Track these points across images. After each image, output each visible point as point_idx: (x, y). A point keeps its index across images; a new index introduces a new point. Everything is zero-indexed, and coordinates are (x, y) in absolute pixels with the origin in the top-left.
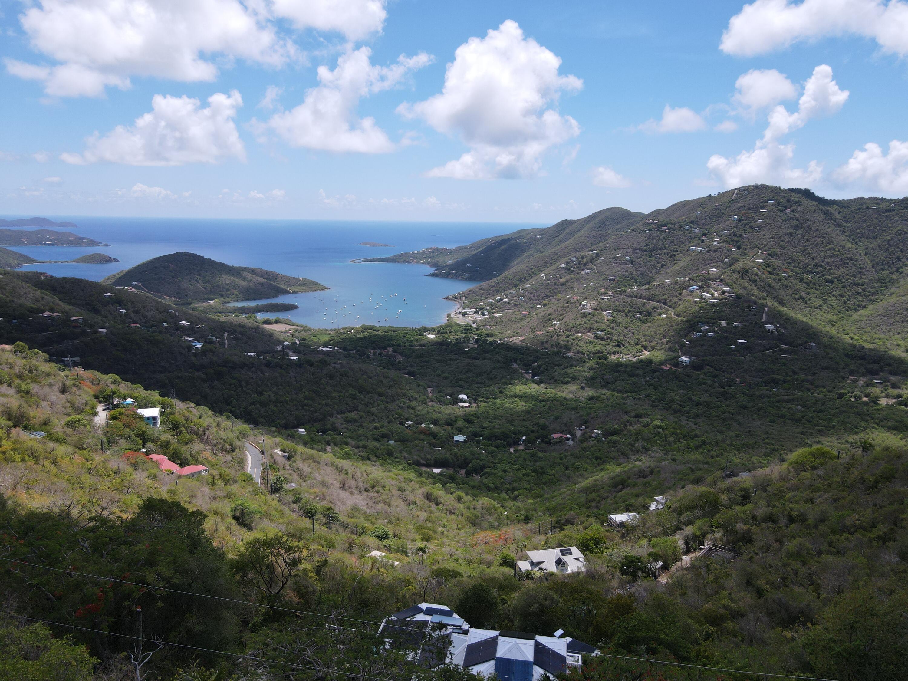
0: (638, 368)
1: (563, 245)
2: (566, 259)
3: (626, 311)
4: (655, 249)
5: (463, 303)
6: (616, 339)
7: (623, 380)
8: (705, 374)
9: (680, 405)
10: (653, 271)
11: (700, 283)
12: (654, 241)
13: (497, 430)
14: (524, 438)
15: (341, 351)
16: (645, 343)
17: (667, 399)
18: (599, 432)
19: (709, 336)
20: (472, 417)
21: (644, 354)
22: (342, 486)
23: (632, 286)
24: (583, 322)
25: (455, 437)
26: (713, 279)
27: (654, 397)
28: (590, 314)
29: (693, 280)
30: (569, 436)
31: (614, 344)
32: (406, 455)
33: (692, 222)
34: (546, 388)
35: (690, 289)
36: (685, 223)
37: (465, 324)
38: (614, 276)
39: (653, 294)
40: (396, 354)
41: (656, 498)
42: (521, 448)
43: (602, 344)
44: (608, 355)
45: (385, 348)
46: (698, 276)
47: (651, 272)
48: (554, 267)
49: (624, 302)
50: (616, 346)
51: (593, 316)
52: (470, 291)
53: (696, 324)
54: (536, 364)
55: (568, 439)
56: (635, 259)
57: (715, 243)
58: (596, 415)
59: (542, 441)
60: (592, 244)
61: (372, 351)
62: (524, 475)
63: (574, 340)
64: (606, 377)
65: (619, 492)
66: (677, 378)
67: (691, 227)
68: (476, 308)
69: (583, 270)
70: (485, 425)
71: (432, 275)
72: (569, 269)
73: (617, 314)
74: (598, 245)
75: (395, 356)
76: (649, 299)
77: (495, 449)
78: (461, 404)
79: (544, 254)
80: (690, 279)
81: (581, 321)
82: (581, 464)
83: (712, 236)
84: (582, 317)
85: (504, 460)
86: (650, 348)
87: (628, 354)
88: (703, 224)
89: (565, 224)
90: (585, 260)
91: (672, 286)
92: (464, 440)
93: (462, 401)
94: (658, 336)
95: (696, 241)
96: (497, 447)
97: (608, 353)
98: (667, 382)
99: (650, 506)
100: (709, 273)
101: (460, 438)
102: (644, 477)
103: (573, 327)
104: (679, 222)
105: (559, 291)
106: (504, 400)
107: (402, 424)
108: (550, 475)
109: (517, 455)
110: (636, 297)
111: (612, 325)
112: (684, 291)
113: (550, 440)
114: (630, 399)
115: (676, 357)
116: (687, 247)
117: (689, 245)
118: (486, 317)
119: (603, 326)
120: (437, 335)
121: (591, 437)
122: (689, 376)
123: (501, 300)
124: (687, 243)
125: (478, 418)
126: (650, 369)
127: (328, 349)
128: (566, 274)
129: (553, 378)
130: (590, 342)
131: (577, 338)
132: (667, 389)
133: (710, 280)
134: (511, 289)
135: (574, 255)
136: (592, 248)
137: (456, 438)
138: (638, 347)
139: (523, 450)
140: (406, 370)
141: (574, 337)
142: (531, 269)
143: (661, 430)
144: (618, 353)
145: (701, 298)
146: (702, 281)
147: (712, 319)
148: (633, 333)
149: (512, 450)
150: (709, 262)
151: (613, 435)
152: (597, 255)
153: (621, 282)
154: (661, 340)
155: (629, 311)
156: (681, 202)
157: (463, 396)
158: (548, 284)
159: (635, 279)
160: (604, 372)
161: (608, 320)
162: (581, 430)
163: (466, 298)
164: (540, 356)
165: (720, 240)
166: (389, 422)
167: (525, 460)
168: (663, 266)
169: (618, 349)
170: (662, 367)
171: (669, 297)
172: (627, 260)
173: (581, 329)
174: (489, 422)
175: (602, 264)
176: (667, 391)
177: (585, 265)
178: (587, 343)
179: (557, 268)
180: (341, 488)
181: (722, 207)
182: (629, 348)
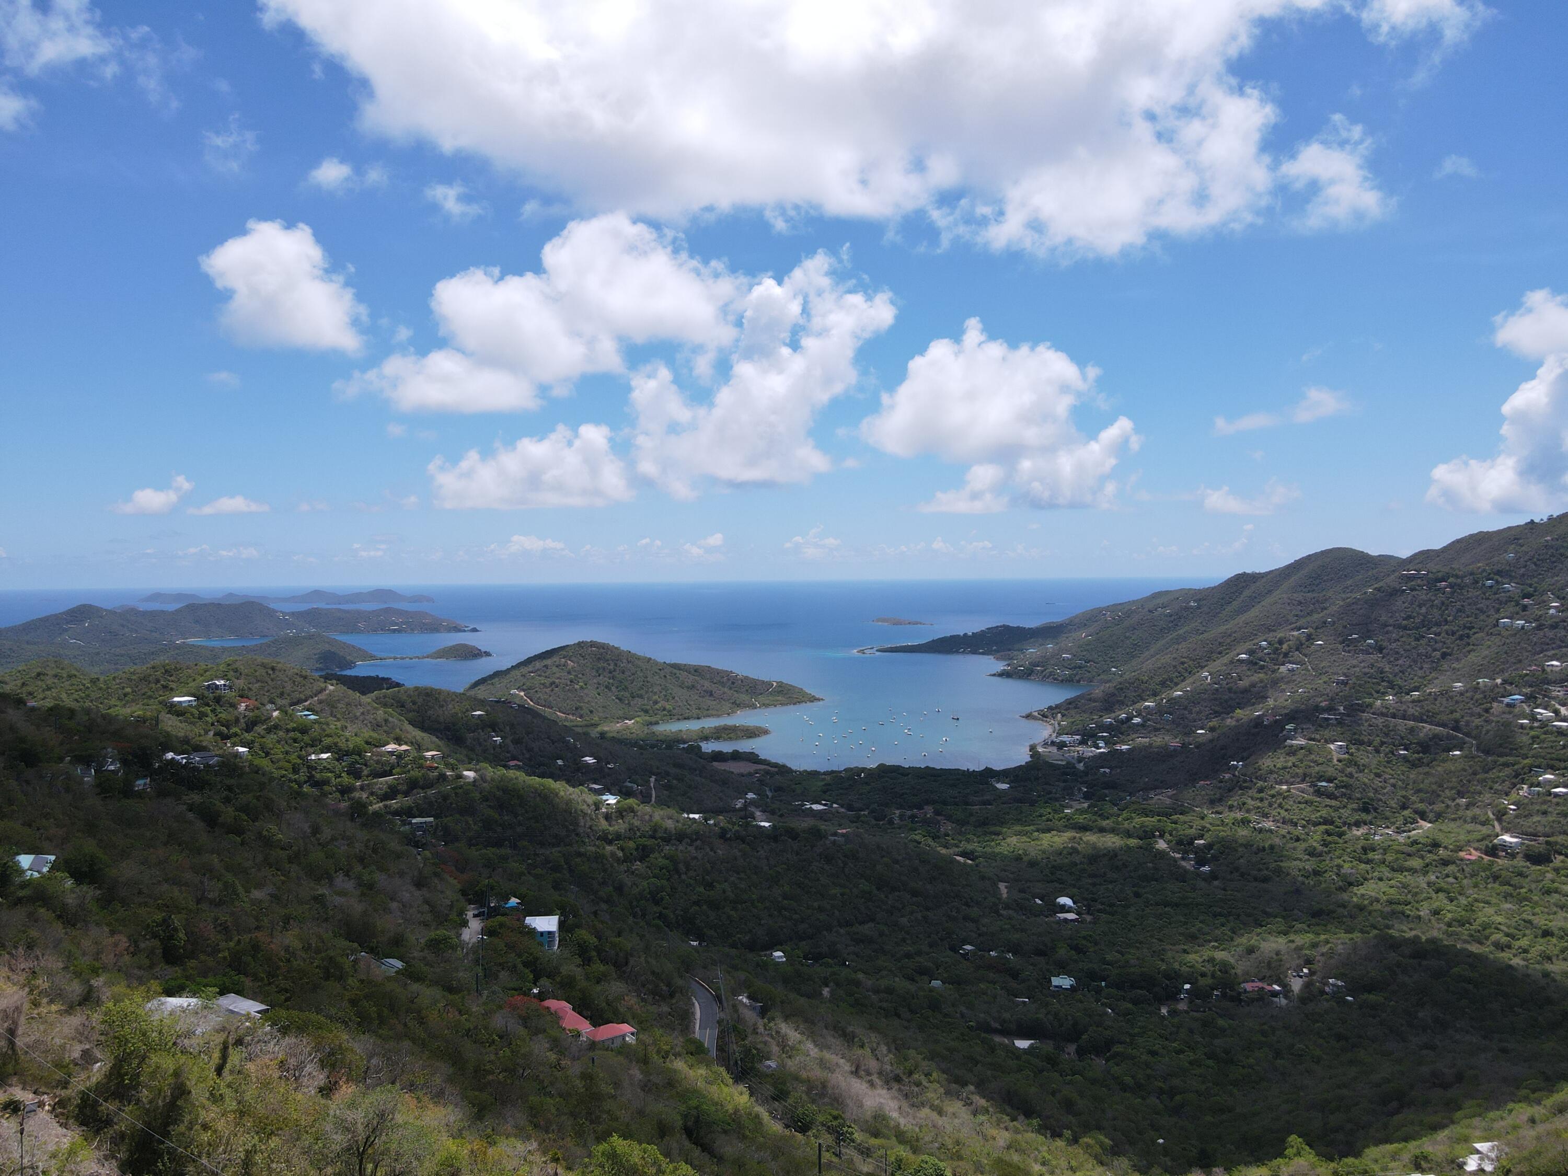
0: (1409, 855)
1: (1241, 619)
2: (1248, 645)
3: (1375, 743)
4: (1426, 624)
5: (1059, 724)
6: (1358, 795)
7: (1381, 879)
8: (1557, 870)
9: (1507, 935)
10: (1425, 666)
11: (1528, 690)
12: (1424, 610)
13: (1132, 970)
14: (1187, 986)
15: (843, 810)
16: (1421, 806)
17: (1478, 921)
18: (1340, 983)
19: (1556, 795)
20: (1084, 942)
21: (1421, 827)
22: (853, 1069)
23: (1384, 694)
24: (1290, 764)
25: (1052, 978)
26: (1555, 682)
27: (1449, 915)
28: (1302, 748)
29: (1511, 684)
30: (1277, 988)
31: (1355, 806)
32: (963, 1009)
33: (1499, 573)
34: (1225, 890)
35: (1507, 700)
36: (1485, 574)
37: (1064, 763)
38: (1345, 675)
39: (1428, 711)
40: (939, 818)
41: (1478, 1146)
42: (1182, 1006)
43: (1331, 807)
44: (1345, 828)
45: (920, 807)
46: (1522, 677)
47: (1421, 668)
48: (1225, 659)
49: (1370, 726)
50: (1359, 810)
51: (1310, 751)
52: (1070, 703)
53: (1526, 770)
54: (1202, 842)
55: (1275, 994)
56: (1385, 644)
57: (1552, 611)
58: (1331, 948)
59: (1224, 995)
60: (1297, 616)
61: (897, 812)
62: (1190, 1063)
63: (1273, 796)
64: (1343, 871)
65: (1392, 1114)
66: (1496, 878)
67: (1497, 582)
68: (1083, 735)
69: (1283, 664)
70: (1109, 957)
71: (1002, 674)
72: (1256, 664)
73: (1358, 750)
74: (1309, 618)
75: (939, 822)
76: (1422, 721)
77: (1130, 1006)
78: (1062, 916)
79: (1205, 635)
80: (1505, 682)
81: (1286, 762)
82: (1307, 1047)
83: (1545, 598)
84: (1288, 754)
85: (1151, 1030)
86: (1431, 815)
87: (1388, 827)
88: (1523, 575)
89: (1241, 582)
90: (1285, 646)
91: (1468, 695)
92: (1071, 986)
93: (1064, 909)
94: (1447, 791)
95: (1511, 608)
96: (1135, 1002)
97: (1345, 824)
98: (1476, 886)
99: (1465, 1163)
100: (1544, 670)
101: (1063, 982)
102: (1445, 1086)
103: (1271, 772)
104: (1472, 574)
105: (1238, 703)
106: (1143, 910)
107: (954, 949)
108: (1243, 1067)
109: (1176, 1020)
110: (1394, 716)
111: (1349, 770)
112: (1495, 705)
113: (1239, 994)
114: (1397, 918)
115: (1489, 836)
116: (1491, 620)
117: (1497, 616)
118: (1102, 750)
119: (1331, 771)
120: (1013, 784)
121: (1323, 992)
122: (1521, 874)
123: (1129, 719)
124: (1492, 612)
125: (1096, 944)
126: (1436, 857)
127: (822, 807)
128: (1249, 673)
129: (1237, 869)
130: (1306, 802)
131: (1279, 793)
132: (1476, 900)
133: (1548, 684)
134: (1146, 700)
135: (1264, 638)
136: (1298, 624)
137: (1056, 981)
138: (1406, 813)
139: (1186, 1012)
140: (958, 847)
141: (1273, 792)
142: (1183, 663)
143: (1471, 987)
144: (1365, 824)
145: (1533, 718)
146: (1530, 686)
147: (1560, 760)
148: (1394, 786)
149: (1164, 1011)
150: (1545, 648)
151: (1369, 992)
152: (1309, 637)
153: (1360, 686)
154: (1454, 800)
155: (1383, 743)
156: (1471, 536)
157: (1065, 901)
158: (1217, 690)
159: (1388, 682)
160: (1340, 861)
161: (1339, 761)
162: (1301, 977)
163: (1063, 716)
164: (1208, 826)
165: (1562, 605)
166: (931, 946)
167: (1191, 1031)
168: (1444, 655)
169: (1364, 816)
170: (1462, 854)
171: (1462, 717)
172: (1369, 645)
173: (1287, 777)
174: (1118, 952)
175: (1320, 654)
176: (1476, 904)
177: (1286, 655)
178: (1300, 803)
179: (1232, 662)
180: (852, 1073)
181: (1559, 542)
182: (1388, 814)
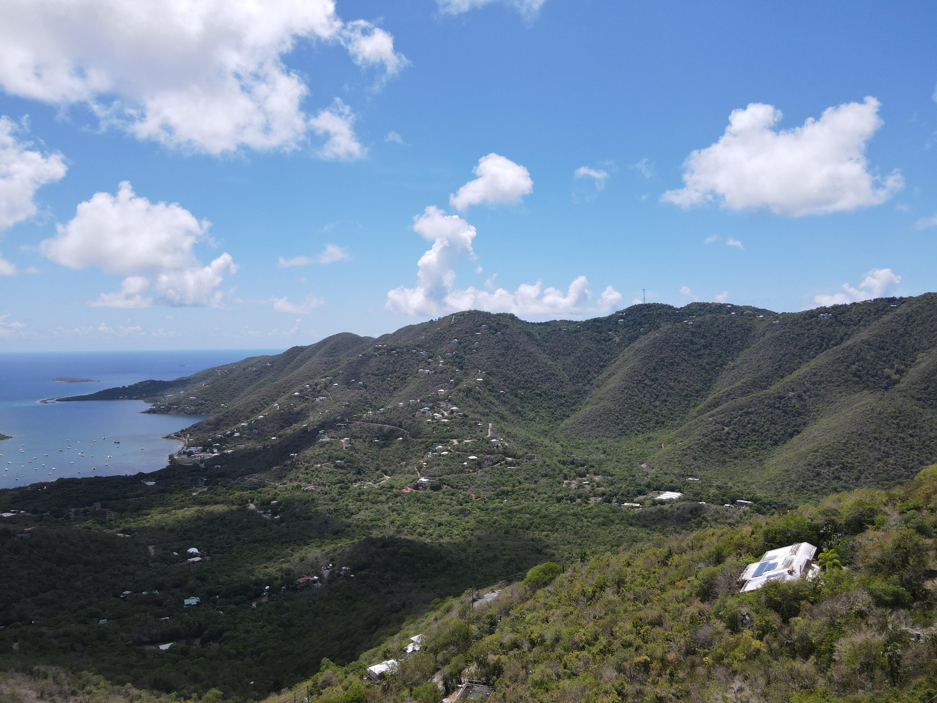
0: (380, 494)
1: (295, 372)
2: (300, 387)
3: (364, 437)
4: (387, 373)
5: (188, 440)
6: (356, 466)
7: (367, 509)
8: (444, 493)
9: (423, 528)
10: (386, 395)
11: (431, 405)
12: (385, 366)
13: (235, 584)
14: (267, 587)
15: (29, 514)
16: (385, 468)
17: (411, 523)
18: (347, 568)
19: (443, 456)
20: (205, 574)
21: (385, 479)
22: (39, 695)
23: (368, 410)
24: (322, 452)
25: (185, 601)
26: (442, 400)
27: (398, 523)
28: (328, 443)
29: (424, 402)
30: (316, 578)
31: (354, 472)
32: (123, 634)
33: (418, 346)
34: (288, 528)
35: (422, 410)
36: (412, 347)
37: (192, 464)
38: (349, 401)
39: (388, 418)
40: (105, 510)
41: (412, 639)
42: (264, 600)
43: (342, 473)
44: (349, 484)
45: (90, 504)
46: (428, 398)
47: (385, 396)
48: (287, 396)
49: (361, 428)
50: (356, 473)
51: (332, 444)
52: (195, 427)
53: (430, 444)
54: (275, 502)
55: (315, 581)
56: (368, 384)
57: (441, 365)
58: (343, 551)
59: (288, 588)
60: (324, 370)
61: (73, 510)
62: (269, 632)
63: (313, 471)
64: (349, 508)
65: (373, 633)
66: (418, 500)
67: (418, 351)
68: (204, 446)
69: (318, 397)
70: (221, 580)
71: (149, 412)
72: (303, 397)
73: (355, 441)
74: (331, 371)
75: (105, 513)
76: (385, 423)
77: (234, 607)
78: (191, 560)
79: (276, 382)
80: (421, 401)
81: (320, 451)
82: (332, 607)
83: (437, 358)
84: (320, 447)
85: (246, 618)
86: (390, 472)
87: (370, 481)
88: (428, 347)
89: (295, 352)
90: (318, 387)
91: (405, 408)
92: (197, 602)
93: (193, 555)
94: (397, 459)
95: (423, 364)
96: (237, 604)
97: (349, 482)
98: (410, 506)
99: (407, 649)
100: (437, 394)
101: (193, 601)
102: (397, 612)
103: (312, 458)
104: (407, 347)
105: (295, 420)
106: (242, 548)
107: (116, 596)
108: (298, 627)
109: (261, 608)
110: (372, 422)
111: (351, 452)
112: (417, 413)
113: (296, 585)
114: (374, 528)
115: (415, 479)
116: (415, 370)
117: (417, 368)
118: (216, 454)
119: (342, 455)
120: (158, 482)
121: (339, 575)
122: (429, 497)
123: (232, 434)
124: (415, 366)
125: (213, 573)
126: (392, 494)
127: (11, 514)
128: (300, 403)
129: (294, 515)
130: (330, 473)
131: (316, 469)
132: (410, 513)
133: (439, 401)
134: (242, 422)
135: (307, 383)
136: (325, 374)
137: (187, 602)
138: (378, 472)
139: (267, 603)
140: (119, 527)
141: (313, 469)
142: (264, 399)
143: (408, 557)
144: (359, 481)
145: (433, 418)
146: (432, 402)
147: (444, 438)
148: (372, 459)
149: (254, 605)
150: (437, 384)
151: (362, 570)
152: (331, 382)
153: (356, 407)
154: (400, 463)
155: (367, 437)
156: (406, 327)
157: (194, 550)
158: (283, 413)
159: (369, 404)
160: (347, 502)
161: (346, 448)
162: (328, 569)
163: (191, 435)
164: (279, 492)
165: (445, 362)
166: (99, 597)
167: (270, 613)
168: (395, 389)
169: (359, 477)
170: (404, 490)
171: (403, 420)
172: (360, 385)
173: (321, 459)
174: (226, 575)
175: (336, 390)
176: (410, 515)
177: (319, 392)
178: (327, 473)
179: (290, 397)
180: (38, 698)
181: (443, 331)
182: (370, 474)
